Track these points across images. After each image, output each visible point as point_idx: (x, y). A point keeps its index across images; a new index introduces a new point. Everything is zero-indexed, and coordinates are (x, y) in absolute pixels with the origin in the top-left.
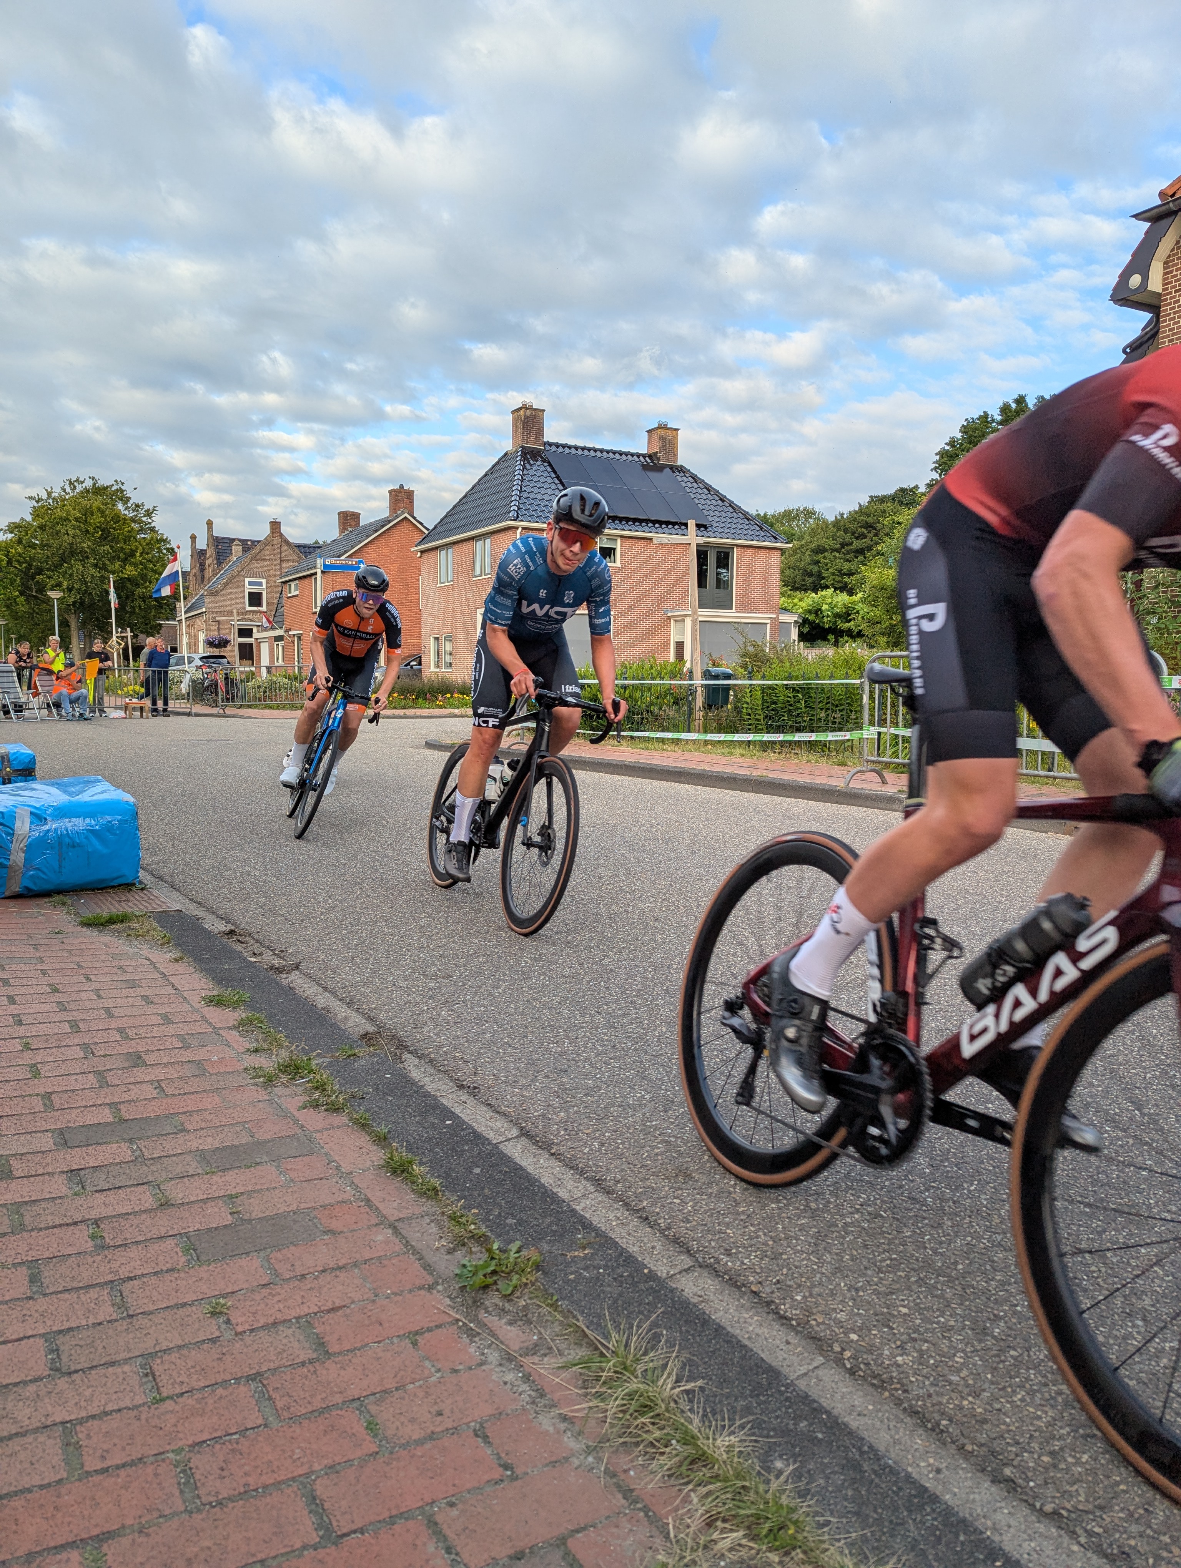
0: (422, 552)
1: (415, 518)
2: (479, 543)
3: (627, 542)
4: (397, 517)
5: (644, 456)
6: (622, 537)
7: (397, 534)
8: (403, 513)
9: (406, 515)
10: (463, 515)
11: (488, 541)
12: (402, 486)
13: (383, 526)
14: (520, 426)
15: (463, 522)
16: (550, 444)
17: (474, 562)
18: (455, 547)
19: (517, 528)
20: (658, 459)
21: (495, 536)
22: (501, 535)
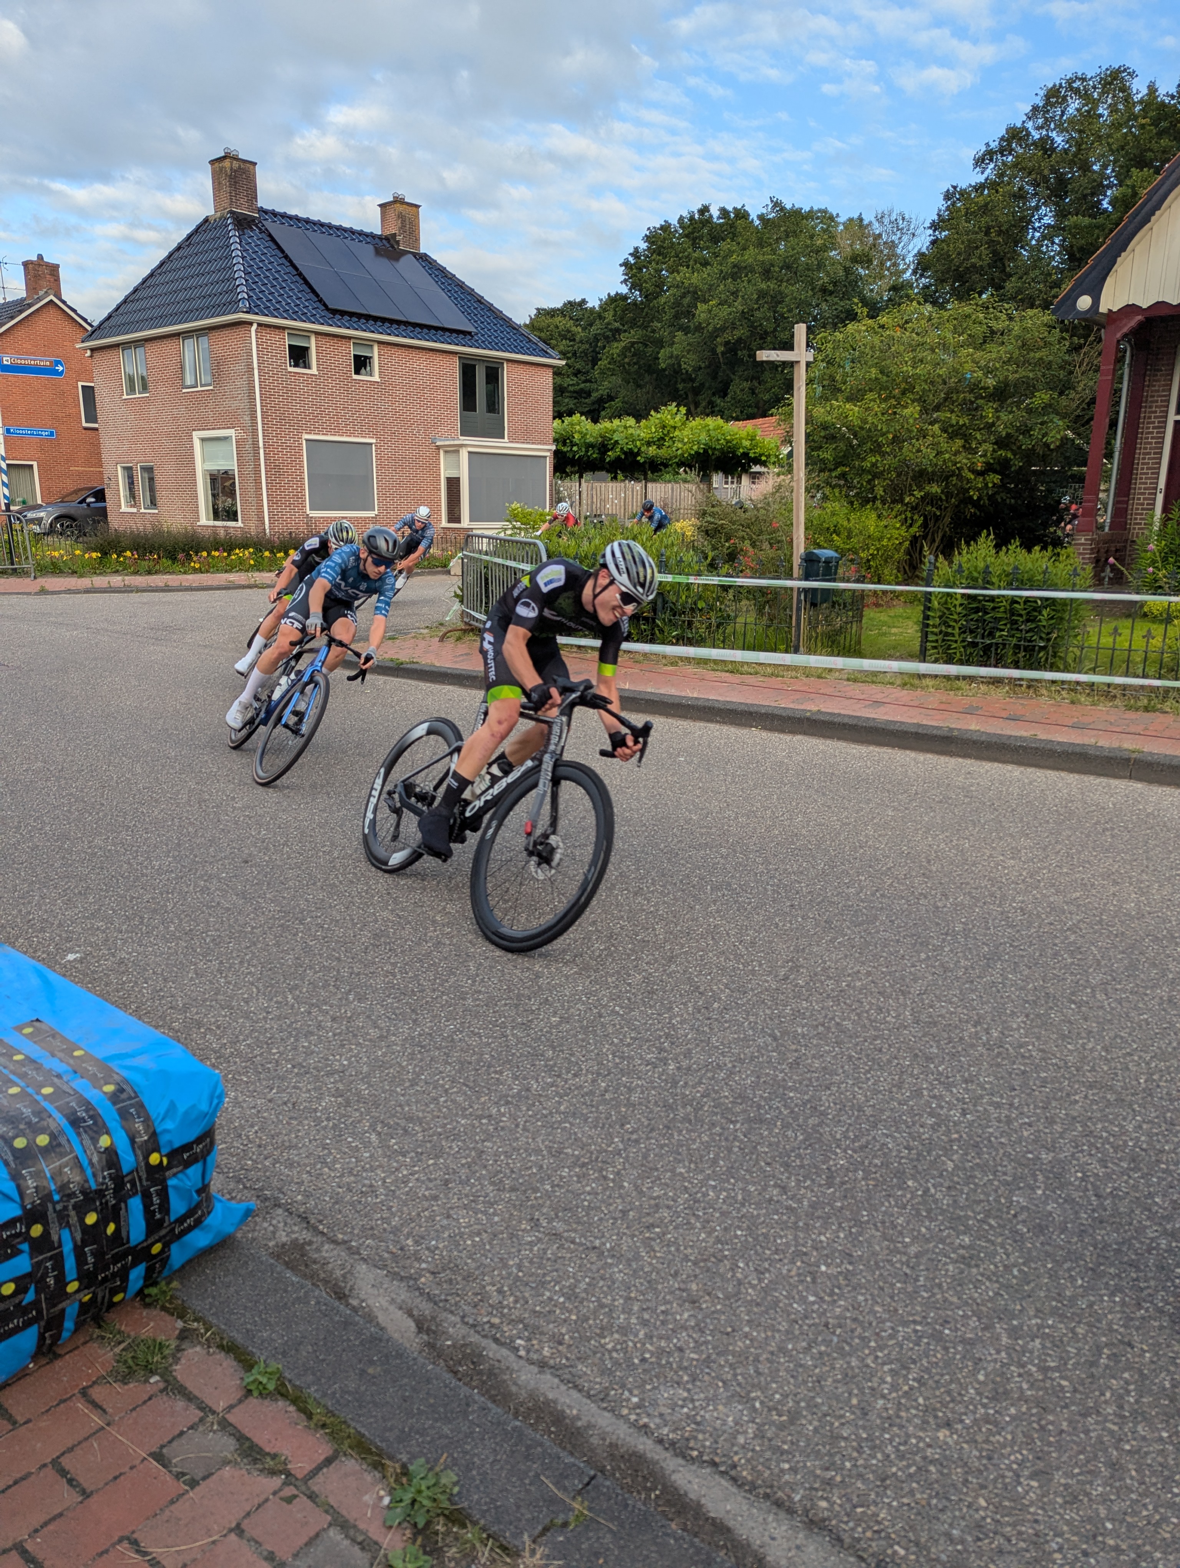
0: (93, 350)
1: (64, 302)
2: (189, 343)
3: (385, 349)
4: (40, 299)
5: (380, 238)
6: (380, 343)
7: (41, 324)
8: (47, 294)
9: (52, 297)
10: (153, 302)
11: (204, 341)
12: (40, 257)
13: (21, 312)
14: (225, 182)
15: (157, 312)
16: (266, 212)
17: (182, 368)
18: (148, 345)
19: (251, 324)
20: (398, 242)
21: (215, 334)
22: (226, 332)
